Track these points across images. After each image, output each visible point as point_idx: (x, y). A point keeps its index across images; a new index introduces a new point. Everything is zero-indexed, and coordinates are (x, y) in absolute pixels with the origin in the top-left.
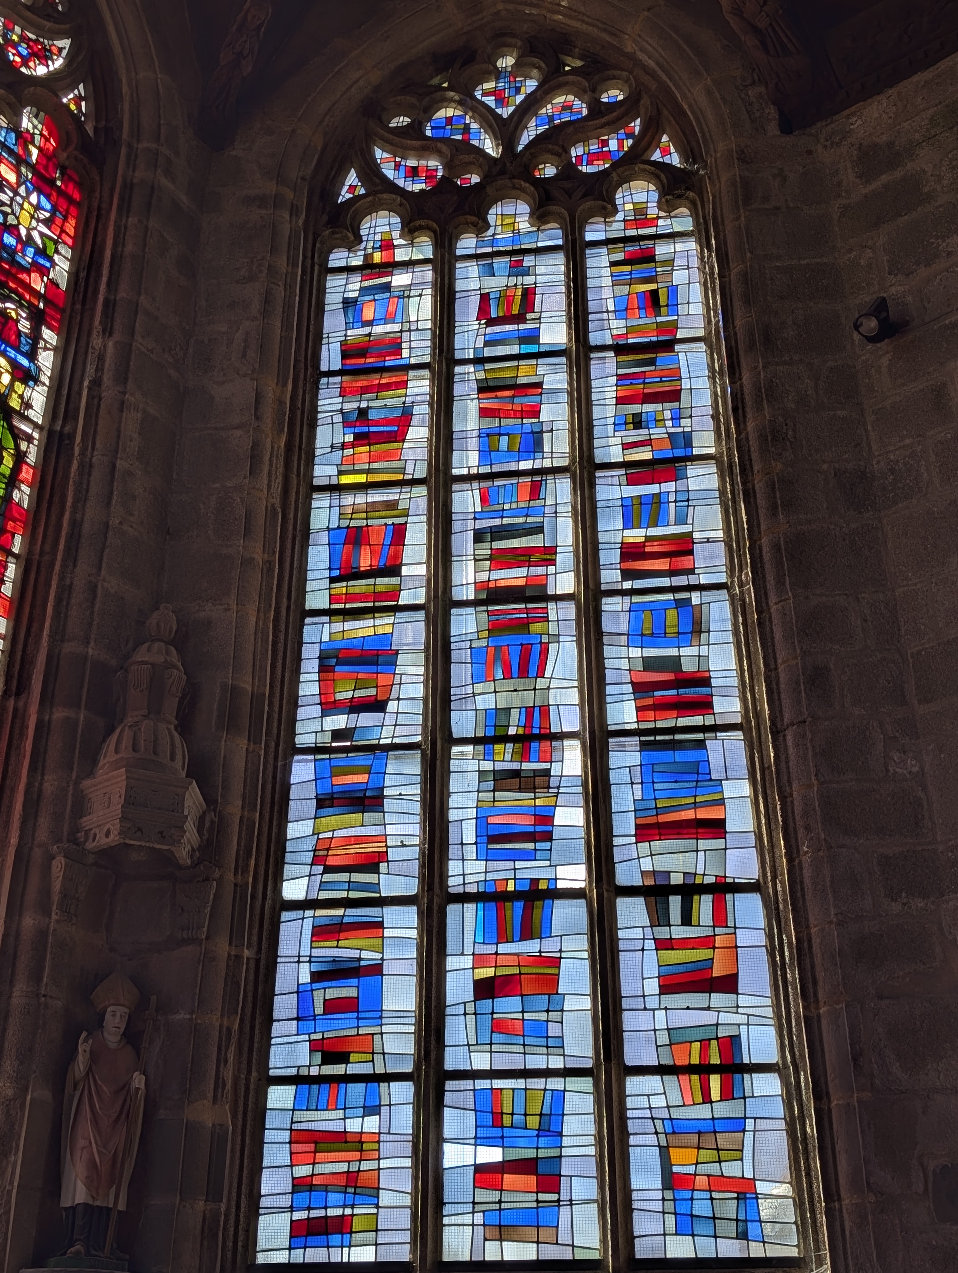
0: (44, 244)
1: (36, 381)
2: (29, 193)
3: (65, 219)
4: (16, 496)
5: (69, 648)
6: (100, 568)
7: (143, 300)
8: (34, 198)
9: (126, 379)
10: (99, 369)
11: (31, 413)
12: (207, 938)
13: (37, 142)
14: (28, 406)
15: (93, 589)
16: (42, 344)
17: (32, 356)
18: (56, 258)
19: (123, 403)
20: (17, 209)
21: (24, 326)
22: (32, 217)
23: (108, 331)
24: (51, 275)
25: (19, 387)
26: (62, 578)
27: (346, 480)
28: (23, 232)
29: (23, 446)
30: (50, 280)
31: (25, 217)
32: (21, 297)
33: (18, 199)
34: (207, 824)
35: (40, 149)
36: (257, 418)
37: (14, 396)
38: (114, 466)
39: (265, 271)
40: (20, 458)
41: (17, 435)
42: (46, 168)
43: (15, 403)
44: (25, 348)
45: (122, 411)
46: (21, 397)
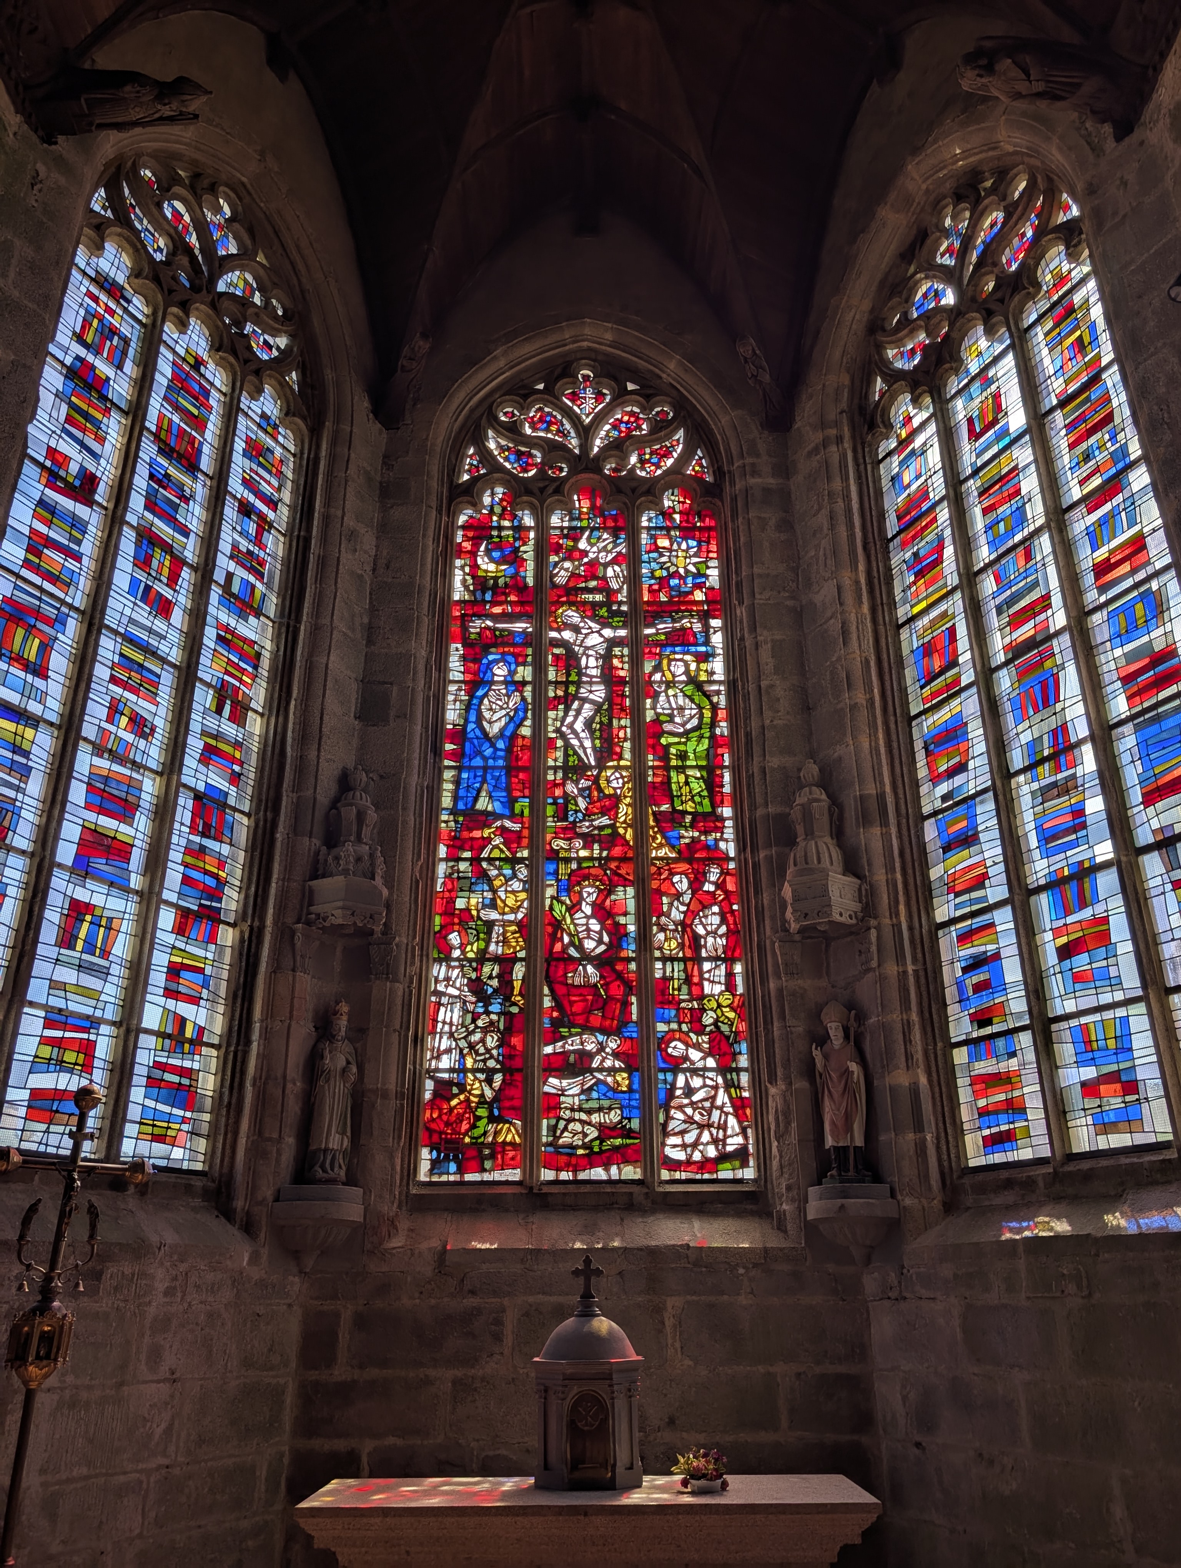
0: (698, 569)
1: (714, 655)
2: (679, 545)
3: (708, 543)
4: (718, 731)
5: (760, 812)
6: (765, 756)
7: (756, 570)
8: (684, 546)
9: (755, 628)
10: (742, 629)
11: (716, 677)
12: (879, 966)
13: (677, 510)
14: (713, 673)
15: (763, 771)
16: (712, 631)
17: (707, 643)
18: (709, 572)
19: (757, 643)
20: (674, 560)
21: (697, 627)
22: (686, 558)
23: (741, 603)
24: (708, 584)
25: (703, 666)
26: (747, 772)
27: (916, 610)
28: (682, 571)
29: (715, 699)
30: (707, 589)
31: (681, 562)
32: (691, 611)
33: (674, 553)
34: (864, 893)
35: (681, 513)
36: (841, 604)
37: (702, 673)
38: (760, 687)
39: (826, 498)
40: (714, 708)
41: (708, 696)
42: (687, 521)
43: (703, 677)
44: (701, 640)
45: (757, 649)
46: (706, 671)
